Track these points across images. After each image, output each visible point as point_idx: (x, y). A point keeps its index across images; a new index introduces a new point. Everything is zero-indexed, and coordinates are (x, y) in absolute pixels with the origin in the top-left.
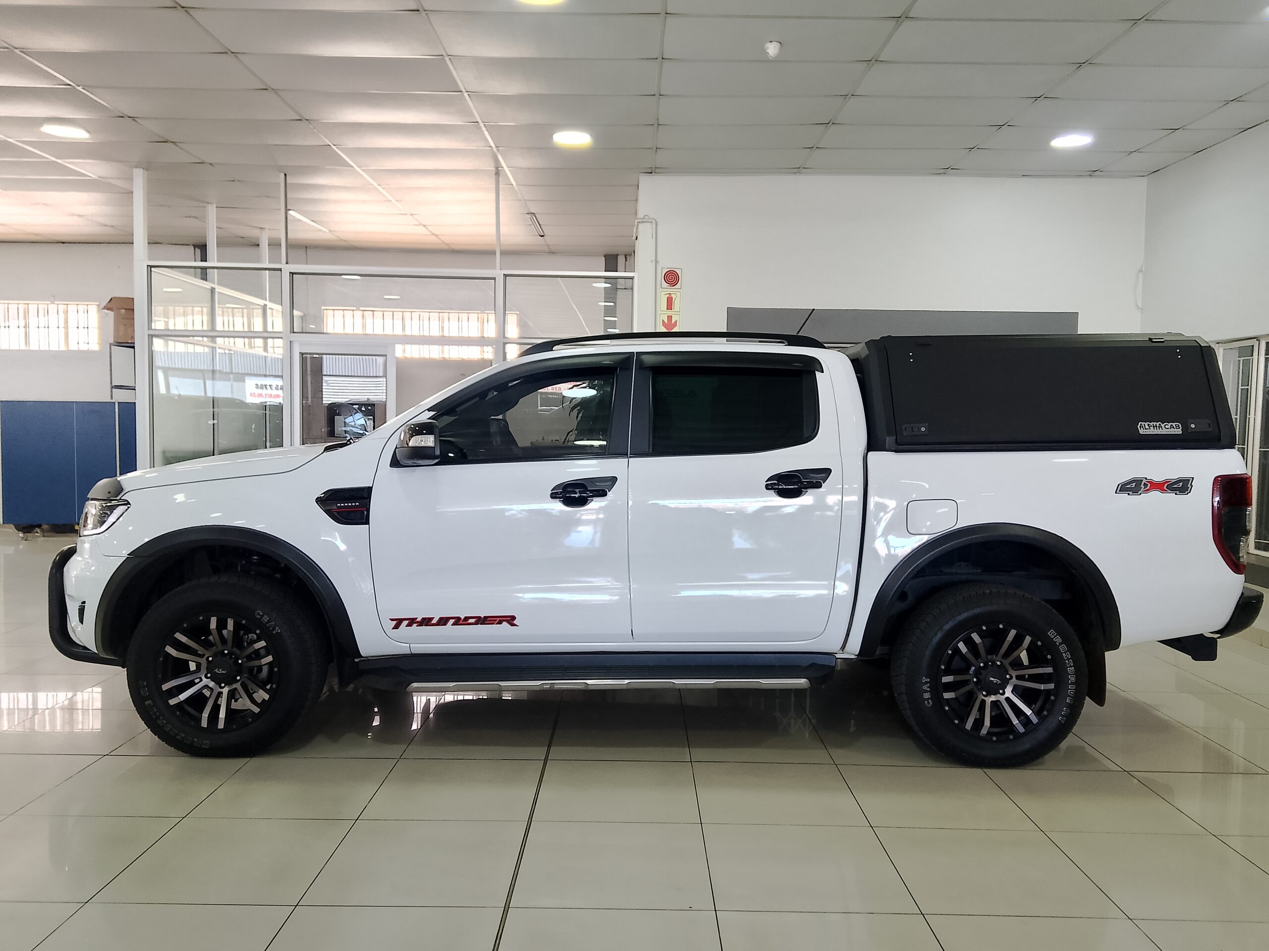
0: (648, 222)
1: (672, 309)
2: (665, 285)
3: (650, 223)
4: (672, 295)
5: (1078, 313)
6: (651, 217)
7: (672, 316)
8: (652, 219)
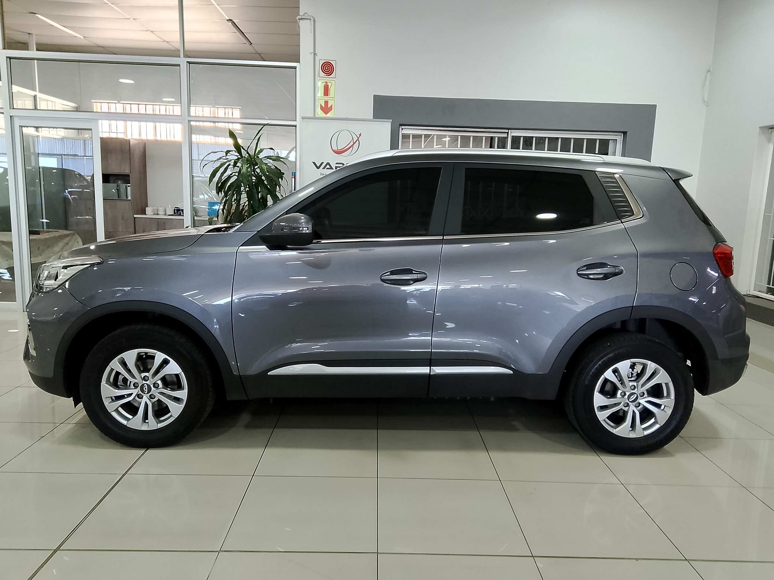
0: (308, 19)
1: (328, 96)
2: (322, 74)
3: (309, 20)
4: (328, 83)
5: (656, 105)
6: (309, 15)
7: (328, 101)
8: (310, 16)
